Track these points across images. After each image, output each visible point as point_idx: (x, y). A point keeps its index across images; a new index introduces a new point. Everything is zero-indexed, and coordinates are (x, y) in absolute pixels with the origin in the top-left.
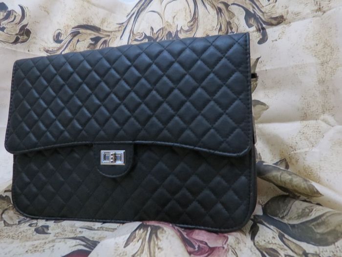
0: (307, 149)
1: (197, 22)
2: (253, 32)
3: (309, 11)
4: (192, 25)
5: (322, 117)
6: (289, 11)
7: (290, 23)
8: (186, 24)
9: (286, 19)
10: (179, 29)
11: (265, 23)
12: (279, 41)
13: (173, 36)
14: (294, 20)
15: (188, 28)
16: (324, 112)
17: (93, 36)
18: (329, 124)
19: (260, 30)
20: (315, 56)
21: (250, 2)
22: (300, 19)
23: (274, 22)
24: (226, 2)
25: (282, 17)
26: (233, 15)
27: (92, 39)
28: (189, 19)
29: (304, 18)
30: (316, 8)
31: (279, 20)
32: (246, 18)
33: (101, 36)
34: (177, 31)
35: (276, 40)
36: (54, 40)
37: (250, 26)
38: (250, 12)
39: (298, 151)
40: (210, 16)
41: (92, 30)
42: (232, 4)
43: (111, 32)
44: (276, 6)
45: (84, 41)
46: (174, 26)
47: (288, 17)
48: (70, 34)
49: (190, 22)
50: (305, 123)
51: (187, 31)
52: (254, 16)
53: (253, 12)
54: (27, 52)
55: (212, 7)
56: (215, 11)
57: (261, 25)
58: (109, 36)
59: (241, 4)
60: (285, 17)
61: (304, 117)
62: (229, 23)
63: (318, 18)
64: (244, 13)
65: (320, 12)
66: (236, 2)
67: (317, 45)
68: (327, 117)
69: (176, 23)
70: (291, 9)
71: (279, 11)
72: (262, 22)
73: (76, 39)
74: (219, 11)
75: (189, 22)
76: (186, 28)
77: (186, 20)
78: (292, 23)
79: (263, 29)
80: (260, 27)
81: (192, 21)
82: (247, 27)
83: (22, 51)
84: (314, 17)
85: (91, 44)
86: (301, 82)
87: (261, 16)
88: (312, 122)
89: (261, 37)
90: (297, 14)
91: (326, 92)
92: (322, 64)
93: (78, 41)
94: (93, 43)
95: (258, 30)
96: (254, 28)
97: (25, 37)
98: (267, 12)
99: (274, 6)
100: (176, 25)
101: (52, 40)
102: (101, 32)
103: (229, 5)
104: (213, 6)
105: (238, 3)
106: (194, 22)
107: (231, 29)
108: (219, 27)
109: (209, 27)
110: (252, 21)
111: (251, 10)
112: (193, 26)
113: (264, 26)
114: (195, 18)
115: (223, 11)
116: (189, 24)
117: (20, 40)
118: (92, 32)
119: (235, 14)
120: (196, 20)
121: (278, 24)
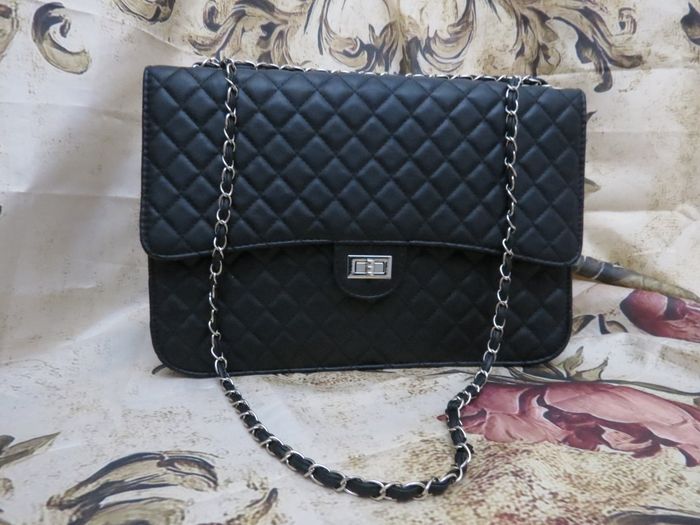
0: (659, 250)
1: (470, 29)
2: (589, 71)
3: (680, 58)
4: (457, 33)
5: (680, 207)
6: (652, 52)
7: (650, 68)
8: (446, 28)
9: (646, 62)
10: (431, 35)
11: (611, 61)
12: (630, 93)
13: (423, 46)
14: (656, 66)
15: (449, 36)
16: (683, 201)
17: (265, 22)
18: (689, 217)
19: (600, 70)
20: (682, 123)
21: (589, 23)
22: (666, 67)
23: (626, 62)
24: (544, 11)
25: (640, 58)
26: (555, 36)
27: (264, 28)
28: (453, 20)
29: (671, 67)
30: (692, 55)
31: (635, 62)
32: (577, 46)
33: (275, 22)
34: (428, 38)
35: (626, 91)
36: (205, 22)
37: (584, 60)
38: (587, 38)
39: (646, 252)
40: (500, 26)
41: (263, 9)
42: (555, 18)
43: (289, 14)
44: (633, 40)
45: (251, 30)
46: (423, 28)
47: (649, 60)
48: (232, 16)
49: (453, 26)
50: (654, 214)
51: (447, 42)
52: (594, 46)
53: (592, 40)
54: (167, 42)
55: (508, 12)
56: (514, 21)
57: (605, 62)
58: (286, 22)
59: (572, 22)
60: (644, 59)
61: (655, 206)
62: (542, 48)
63: (692, 71)
64: (576, 39)
65: (696, 64)
66: (563, 17)
67: (686, 108)
68: (688, 207)
69: (426, 22)
70: (654, 49)
71: (636, 48)
72: (606, 59)
73: (240, 26)
74: (523, 22)
75: (451, 25)
76: (445, 36)
77: (445, 20)
78: (652, 70)
79: (607, 69)
80: (602, 65)
81: (458, 24)
82: (579, 61)
83: (161, 39)
84: (686, 67)
85: (261, 38)
86: (657, 158)
87: (607, 50)
88: (666, 214)
89: (601, 81)
90: (663, 58)
91: (690, 174)
92: (691, 135)
93: (243, 31)
94: (264, 35)
95: (599, 70)
96: (590, 66)
97: (168, 9)
98: (617, 44)
99: (630, 38)
100: (426, 26)
101: (201, 21)
102: (275, 14)
103: (549, 18)
104: (511, 10)
105: (567, 19)
106: (464, 29)
107: (547, 57)
108: (518, 48)
109: (497, 43)
110: (588, 54)
111: (589, 35)
112: (460, 35)
113: (609, 65)
114: (467, 21)
115: (532, 24)
116: (452, 30)
117: (161, 15)
118: (264, 13)
119: (560, 35)
120: (468, 26)
121: (632, 66)
